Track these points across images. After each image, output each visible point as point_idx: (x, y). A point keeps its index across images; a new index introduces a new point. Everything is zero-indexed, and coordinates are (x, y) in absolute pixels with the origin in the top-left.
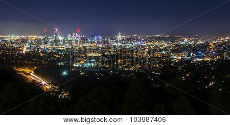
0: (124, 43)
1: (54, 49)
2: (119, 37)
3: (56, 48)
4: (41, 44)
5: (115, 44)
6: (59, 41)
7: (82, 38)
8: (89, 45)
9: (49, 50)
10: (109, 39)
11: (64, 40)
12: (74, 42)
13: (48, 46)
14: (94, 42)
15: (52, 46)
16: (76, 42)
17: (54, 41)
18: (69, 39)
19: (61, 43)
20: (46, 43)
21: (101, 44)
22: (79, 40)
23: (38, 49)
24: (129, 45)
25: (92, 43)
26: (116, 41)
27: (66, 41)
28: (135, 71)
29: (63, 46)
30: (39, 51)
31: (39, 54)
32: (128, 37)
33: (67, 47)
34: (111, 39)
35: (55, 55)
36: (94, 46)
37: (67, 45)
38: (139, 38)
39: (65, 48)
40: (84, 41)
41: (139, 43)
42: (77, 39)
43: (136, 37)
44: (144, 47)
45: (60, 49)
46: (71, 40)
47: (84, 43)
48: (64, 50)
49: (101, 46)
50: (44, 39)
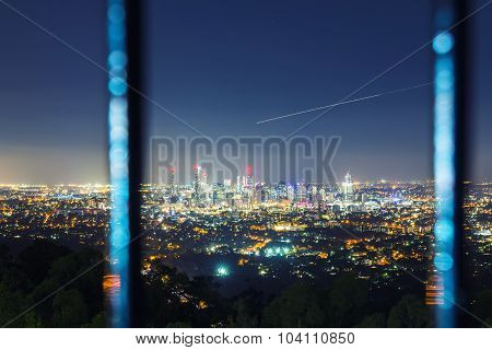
0: (359, 200)
1: (192, 214)
2: (347, 186)
3: (198, 211)
4: (162, 201)
5: (338, 202)
6: (204, 196)
7: (258, 188)
8: (276, 204)
9: (182, 216)
10: (322, 191)
11: (215, 193)
12: (239, 197)
13: (179, 207)
14: (286, 198)
15: (188, 206)
16: (245, 198)
17: (193, 195)
18: (228, 190)
19: (209, 200)
20: (174, 200)
21: (304, 201)
22: (250, 192)
23: (156, 215)
24: (371, 206)
25: (280, 199)
26: (339, 195)
27: (221, 195)
28: (392, 266)
29: (214, 208)
30: (160, 220)
31: (160, 225)
32: (368, 184)
33: (224, 210)
34: (327, 190)
35: (196, 229)
36: (286, 207)
37: (223, 203)
38: (394, 187)
39: (218, 212)
40: (263, 196)
41: (396, 200)
42: (247, 190)
43: (387, 184)
44: (409, 208)
45: (208, 213)
46: (232, 194)
47: (263, 199)
48: (215, 217)
49: (302, 207)
50: (169, 192)
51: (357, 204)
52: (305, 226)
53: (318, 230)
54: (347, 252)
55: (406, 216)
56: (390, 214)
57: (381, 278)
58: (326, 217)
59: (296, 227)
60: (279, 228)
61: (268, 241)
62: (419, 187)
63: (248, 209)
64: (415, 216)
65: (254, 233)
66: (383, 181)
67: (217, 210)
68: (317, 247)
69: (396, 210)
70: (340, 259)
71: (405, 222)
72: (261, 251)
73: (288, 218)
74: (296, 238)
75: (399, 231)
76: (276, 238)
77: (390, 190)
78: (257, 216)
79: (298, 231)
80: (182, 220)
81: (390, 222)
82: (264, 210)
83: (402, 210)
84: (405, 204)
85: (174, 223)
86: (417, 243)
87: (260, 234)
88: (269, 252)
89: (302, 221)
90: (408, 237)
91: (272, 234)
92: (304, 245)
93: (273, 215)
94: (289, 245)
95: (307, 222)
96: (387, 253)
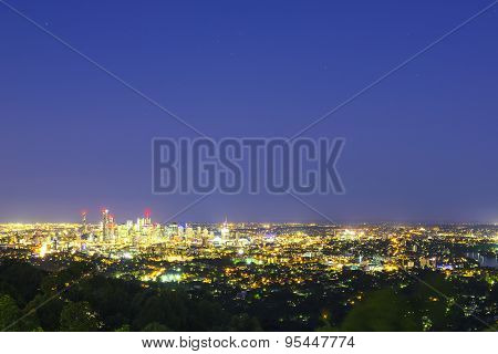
2: (225, 231)
3: (105, 246)
5: (217, 239)
8: (168, 240)
9: (91, 250)
10: (205, 230)
12: (139, 235)
19: (114, 236)
20: (85, 237)
23: (70, 249)
28: (262, 289)
29: (118, 243)
31: (73, 257)
33: (126, 245)
34: (209, 230)
35: (104, 260)
36: (177, 243)
37: (126, 240)
39: (121, 246)
40: (158, 233)
44: (272, 244)
47: (159, 236)
48: (119, 250)
50: (80, 230)
53: (204, 260)
54: (226, 278)
56: (257, 248)
57: (254, 299)
58: (208, 250)
60: (171, 258)
62: (279, 228)
63: (146, 244)
64: (277, 250)
65: (152, 263)
68: (203, 274)
69: (262, 245)
70: (220, 284)
72: (158, 278)
73: (179, 252)
74: (185, 268)
76: (169, 267)
78: (153, 250)
79: (187, 262)
80: (92, 253)
81: (258, 254)
84: (268, 241)
85: (86, 256)
86: (279, 271)
87: (157, 264)
88: (165, 279)
89: (191, 254)
91: (166, 264)
92: (193, 273)
94: (180, 273)
95: (194, 255)
96: (257, 279)
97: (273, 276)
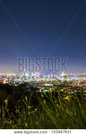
1: (23, 81)
2: (63, 74)
3: (25, 81)
4: (15, 78)
5: (61, 79)
6: (26, 77)
7: (40, 75)
8: (45, 79)
9: (20, 82)
11: (29, 76)
12: (36, 77)
13: (19, 80)
14: (48, 78)
15: (22, 80)
16: (37, 77)
17: (23, 77)
18: (33, 76)
19: (27, 78)
20: (18, 78)
21: (52, 78)
23: (13, 82)
25: (46, 78)
26: (61, 77)
27: (31, 77)
28: (75, 94)
29: (29, 80)
30: (14, 83)
31: (14, 84)
32: (68, 75)
33: (31, 80)
34: (58, 76)
36: (48, 80)
37: (31, 79)
38: (74, 75)
39: (30, 81)
40: (42, 77)
41: (74, 78)
42: (37, 76)
43: (72, 75)
45: (27, 81)
46: (34, 77)
47: (42, 78)
48: (29, 82)
49: (52, 80)
50: (17, 76)
51: (65, 79)
52: (53, 85)
55: (77, 82)
59: (50, 85)
60: (46, 85)
61: (43, 88)
63: (38, 80)
64: (79, 82)
65: (40, 86)
66: (71, 74)
67: (30, 80)
69: (74, 81)
71: (77, 83)
73: (49, 82)
75: (76, 86)
77: (73, 76)
78: (40, 82)
79: (51, 86)
81: (73, 83)
82: (42, 81)
83: (76, 81)
84: (77, 79)
85: (18, 84)
86: (80, 88)
87: (41, 86)
89: (52, 83)
90: (78, 87)
91: (44, 86)
93: (44, 82)
95: (53, 84)
96: (73, 91)
97: (78, 90)
